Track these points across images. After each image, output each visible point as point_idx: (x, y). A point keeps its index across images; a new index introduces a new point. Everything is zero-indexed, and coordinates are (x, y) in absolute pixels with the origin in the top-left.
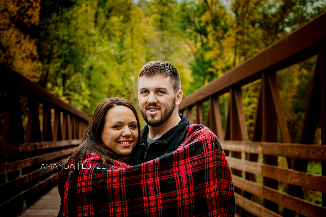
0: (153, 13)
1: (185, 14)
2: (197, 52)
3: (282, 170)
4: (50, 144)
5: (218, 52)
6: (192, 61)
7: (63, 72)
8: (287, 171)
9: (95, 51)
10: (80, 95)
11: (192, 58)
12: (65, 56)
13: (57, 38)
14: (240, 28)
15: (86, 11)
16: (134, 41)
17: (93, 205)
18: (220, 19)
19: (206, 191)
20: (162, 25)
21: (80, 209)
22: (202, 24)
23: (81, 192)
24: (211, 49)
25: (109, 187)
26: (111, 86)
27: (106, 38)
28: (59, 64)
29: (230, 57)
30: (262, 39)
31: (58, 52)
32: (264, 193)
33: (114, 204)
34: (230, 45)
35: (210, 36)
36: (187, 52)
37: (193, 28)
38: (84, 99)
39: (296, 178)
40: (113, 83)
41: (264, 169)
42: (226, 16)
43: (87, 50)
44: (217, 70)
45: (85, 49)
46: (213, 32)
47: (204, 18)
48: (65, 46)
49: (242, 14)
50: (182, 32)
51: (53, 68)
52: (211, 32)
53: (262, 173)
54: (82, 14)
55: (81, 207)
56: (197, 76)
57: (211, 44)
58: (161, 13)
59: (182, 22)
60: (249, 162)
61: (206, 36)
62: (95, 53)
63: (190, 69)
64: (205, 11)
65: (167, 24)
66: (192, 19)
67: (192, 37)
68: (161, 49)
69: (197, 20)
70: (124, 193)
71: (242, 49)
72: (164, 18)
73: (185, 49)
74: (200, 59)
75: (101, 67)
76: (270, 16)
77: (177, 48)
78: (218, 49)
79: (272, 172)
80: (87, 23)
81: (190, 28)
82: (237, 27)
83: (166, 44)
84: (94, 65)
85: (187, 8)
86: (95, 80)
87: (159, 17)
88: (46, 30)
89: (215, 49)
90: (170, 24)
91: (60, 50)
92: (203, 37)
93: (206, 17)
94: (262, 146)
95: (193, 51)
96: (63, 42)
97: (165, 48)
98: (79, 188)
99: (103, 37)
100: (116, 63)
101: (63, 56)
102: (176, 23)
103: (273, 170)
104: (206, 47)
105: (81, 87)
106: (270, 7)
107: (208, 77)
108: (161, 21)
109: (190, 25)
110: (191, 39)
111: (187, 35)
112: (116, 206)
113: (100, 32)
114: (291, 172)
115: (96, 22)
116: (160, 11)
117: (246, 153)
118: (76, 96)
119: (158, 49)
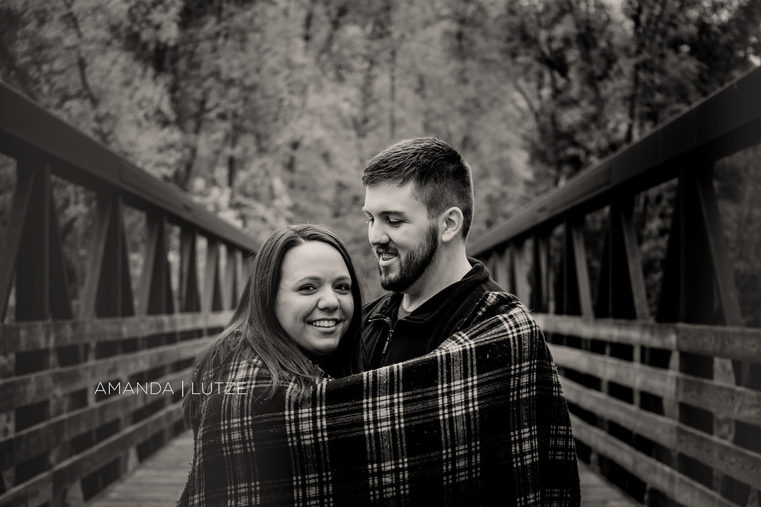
0: (440, 18)
1: (515, 20)
2: (542, 110)
3: (721, 388)
4: (194, 320)
5: (592, 109)
6: (531, 131)
7: (228, 151)
8: (732, 391)
9: (304, 104)
10: (269, 206)
11: (531, 123)
12: (235, 115)
13: (216, 74)
14: (646, 55)
15: (286, 13)
16: (397, 82)
17: (258, 483)
18: (596, 35)
19: (513, 451)
20: (460, 46)
21: (231, 490)
22: (556, 45)
23: (232, 454)
24: (574, 103)
25: (292, 441)
26: (341, 186)
27: (331, 74)
28: (219, 135)
29: (619, 122)
30: (694, 82)
31: (217, 105)
32: (680, 441)
33: (303, 480)
34: (619, 94)
35: (572, 74)
36: (519, 109)
37: (533, 52)
38: (277, 215)
39: (751, 407)
40: (345, 179)
41: (682, 385)
42: (611, 28)
43: (286, 103)
44: (588, 153)
45: (281, 100)
46: (581, 63)
47: (560, 30)
48: (234, 92)
49: (648, 22)
50: (509, 63)
51: (205, 144)
52: (574, 63)
53: (677, 394)
54: (275, 18)
55: (233, 487)
56: (541, 168)
57: (574, 91)
58: (459, 18)
59: (510, 40)
60: (649, 369)
61: (564, 71)
62: (305, 110)
63: (525, 148)
64: (563, 13)
65: (472, 43)
66: (532, 34)
67: (532, 74)
68: (459, 103)
69: (543, 35)
70: (325, 456)
71: (649, 105)
72: (467, 30)
73: (513, 102)
74: (549, 127)
75: (318, 142)
76: (715, 29)
77: (495, 99)
78: (592, 103)
79: (699, 392)
80: (288, 39)
81: (527, 54)
82: (639, 52)
83: (470, 91)
84: (302, 138)
85: (521, 7)
86: (303, 173)
87: (454, 27)
88: (192, 54)
89: (584, 103)
90: (481, 42)
91: (223, 102)
92: (557, 75)
93: (565, 28)
94: (677, 332)
95: (531, 107)
96: (230, 83)
97: (467, 100)
98: (225, 445)
99: (324, 73)
100: (352, 133)
101: (230, 115)
102: (494, 42)
103: (701, 388)
104: (563, 97)
105: (271, 188)
106: (716, 8)
107: (567, 169)
108: (460, 36)
109: (528, 46)
110: (528, 80)
111: (520, 69)
112: (309, 484)
113: (318, 60)
114: (740, 394)
115: (307, 38)
116: (457, 14)
117: (643, 348)
118: (260, 209)
119: (450, 102)
